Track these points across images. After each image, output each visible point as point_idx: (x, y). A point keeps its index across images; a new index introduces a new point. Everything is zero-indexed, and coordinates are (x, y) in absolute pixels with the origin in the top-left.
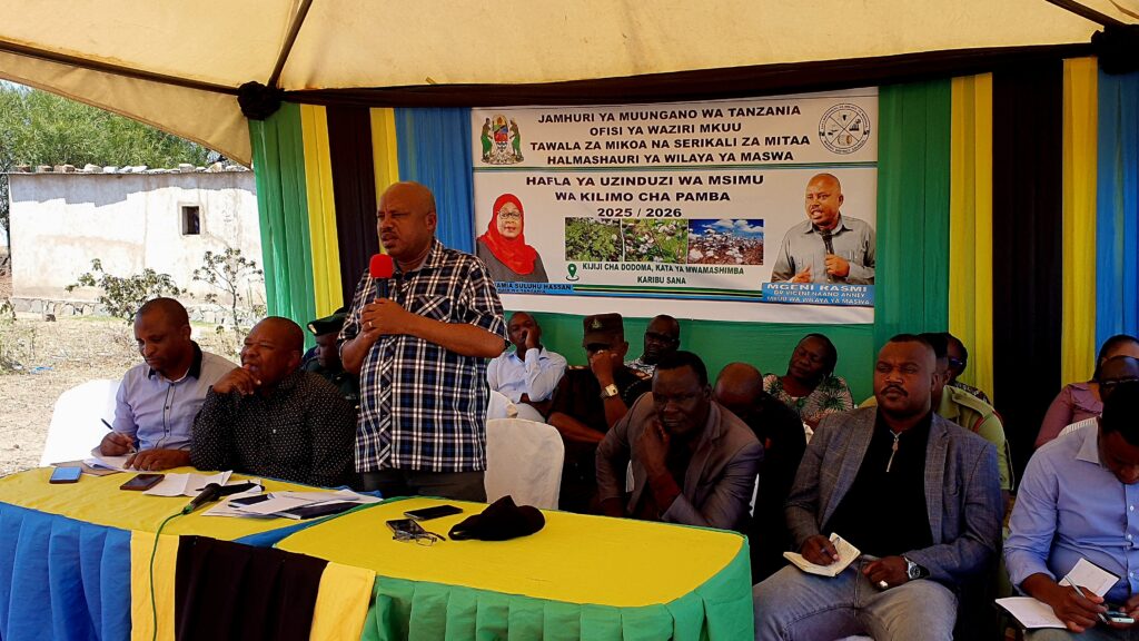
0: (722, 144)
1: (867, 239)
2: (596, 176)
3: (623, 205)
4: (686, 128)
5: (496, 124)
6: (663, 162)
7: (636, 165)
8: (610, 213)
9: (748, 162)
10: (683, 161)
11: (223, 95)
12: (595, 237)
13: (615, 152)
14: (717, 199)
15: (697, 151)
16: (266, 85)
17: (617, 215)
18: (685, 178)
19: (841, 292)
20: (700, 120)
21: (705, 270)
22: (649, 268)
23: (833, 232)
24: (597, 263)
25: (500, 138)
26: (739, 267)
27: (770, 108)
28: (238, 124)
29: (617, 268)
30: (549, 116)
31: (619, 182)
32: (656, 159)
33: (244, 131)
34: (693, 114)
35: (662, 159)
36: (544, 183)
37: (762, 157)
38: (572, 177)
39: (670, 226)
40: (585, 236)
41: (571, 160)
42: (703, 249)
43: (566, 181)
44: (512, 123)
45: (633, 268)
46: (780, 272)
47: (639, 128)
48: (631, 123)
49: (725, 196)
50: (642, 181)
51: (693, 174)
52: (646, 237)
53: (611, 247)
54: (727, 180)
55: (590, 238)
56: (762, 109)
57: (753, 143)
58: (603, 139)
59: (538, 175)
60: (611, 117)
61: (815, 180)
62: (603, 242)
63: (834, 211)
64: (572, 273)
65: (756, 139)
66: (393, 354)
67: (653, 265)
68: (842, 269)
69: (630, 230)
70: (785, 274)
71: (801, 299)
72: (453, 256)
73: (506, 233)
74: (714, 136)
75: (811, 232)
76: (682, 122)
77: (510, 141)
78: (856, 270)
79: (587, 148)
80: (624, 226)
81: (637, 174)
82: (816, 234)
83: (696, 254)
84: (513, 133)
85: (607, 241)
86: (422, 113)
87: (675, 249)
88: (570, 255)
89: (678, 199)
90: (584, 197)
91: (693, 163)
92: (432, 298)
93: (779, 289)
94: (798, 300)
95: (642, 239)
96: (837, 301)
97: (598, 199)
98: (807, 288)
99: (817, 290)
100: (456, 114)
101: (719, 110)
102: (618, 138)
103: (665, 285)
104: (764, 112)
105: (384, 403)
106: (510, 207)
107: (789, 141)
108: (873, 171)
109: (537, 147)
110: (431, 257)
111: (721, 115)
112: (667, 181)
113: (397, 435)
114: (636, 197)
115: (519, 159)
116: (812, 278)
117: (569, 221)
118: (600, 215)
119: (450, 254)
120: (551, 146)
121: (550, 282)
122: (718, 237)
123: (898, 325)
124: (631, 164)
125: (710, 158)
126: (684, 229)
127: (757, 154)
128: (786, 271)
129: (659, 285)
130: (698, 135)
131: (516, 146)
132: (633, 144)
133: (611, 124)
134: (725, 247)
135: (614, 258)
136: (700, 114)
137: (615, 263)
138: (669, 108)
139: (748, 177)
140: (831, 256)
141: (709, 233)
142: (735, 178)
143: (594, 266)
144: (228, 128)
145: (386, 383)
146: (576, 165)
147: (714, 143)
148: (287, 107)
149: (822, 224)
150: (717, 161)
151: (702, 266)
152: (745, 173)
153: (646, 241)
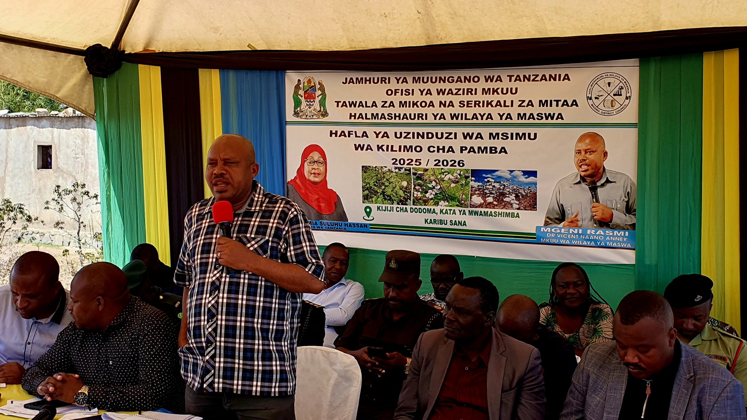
0: (501, 106)
1: (629, 190)
2: (391, 131)
3: (414, 155)
4: (469, 91)
5: (306, 84)
6: (448, 120)
7: (425, 121)
8: (402, 162)
9: (523, 121)
10: (466, 119)
11: (72, 56)
12: (387, 184)
13: (407, 110)
14: (496, 152)
15: (478, 110)
16: (109, 48)
17: (408, 164)
18: (468, 134)
19: (605, 236)
20: (482, 84)
21: (486, 214)
22: (434, 212)
23: (599, 184)
24: (389, 206)
25: (310, 96)
26: (516, 212)
27: (544, 75)
28: (84, 80)
29: (406, 211)
30: (351, 79)
31: (411, 136)
32: (443, 117)
33: (89, 87)
34: (476, 79)
35: (448, 117)
36: (345, 136)
37: (536, 117)
38: (370, 130)
39: (455, 175)
40: (379, 183)
41: (369, 116)
42: (484, 196)
43: (365, 135)
44: (319, 83)
45: (420, 211)
46: (552, 217)
47: (429, 90)
48: (422, 86)
49: (503, 150)
50: (429, 136)
51: (475, 131)
52: (434, 183)
53: (401, 193)
54: (505, 136)
55: (383, 184)
56: (537, 76)
57: (528, 105)
58: (397, 99)
59: (340, 129)
60: (405, 81)
61: (582, 138)
62: (394, 188)
63: (598, 165)
64: (368, 214)
65: (530, 101)
66: (218, 288)
67: (437, 209)
68: (607, 216)
69: (419, 177)
70: (556, 219)
71: (570, 241)
72: (273, 201)
73: (312, 178)
74: (494, 98)
75: (579, 183)
76: (466, 85)
77: (317, 100)
78: (619, 217)
79: (383, 106)
80: (414, 174)
81: (426, 130)
82: (583, 185)
83: (477, 200)
84: (320, 92)
85: (398, 187)
86: (243, 74)
87: (459, 194)
88: (366, 198)
89: (461, 152)
90: (379, 148)
91: (475, 121)
92: (254, 239)
93: (551, 232)
94: (568, 242)
95: (430, 186)
96: (603, 244)
97: (392, 150)
98: (576, 232)
99: (584, 234)
100: (273, 75)
101: (499, 76)
102: (410, 98)
103: (448, 226)
104: (539, 78)
105: (210, 333)
106: (316, 156)
107: (560, 103)
108: (633, 132)
109: (340, 104)
110: (253, 200)
111: (501, 81)
112: (452, 136)
113: (220, 362)
114: (425, 149)
115: (325, 114)
116: (580, 223)
117: (365, 169)
118: (394, 164)
119: (270, 198)
120: (353, 104)
121: (349, 221)
122: (497, 185)
123: (657, 266)
124: (421, 121)
125: (490, 117)
126: (467, 178)
127: (532, 114)
128: (557, 217)
129: (443, 226)
130: (480, 97)
131: (322, 103)
132: (423, 105)
133: (404, 86)
134: (503, 195)
135: (403, 202)
136: (483, 79)
137: (404, 206)
138: (456, 74)
139: (524, 134)
140: (596, 204)
141: (488, 181)
142: (512, 134)
143: (386, 208)
144: (75, 85)
145: (212, 315)
146: (374, 121)
147: (494, 104)
148: (126, 66)
149: (589, 176)
150: (496, 119)
151: (483, 210)
152: (521, 131)
153: (434, 188)
